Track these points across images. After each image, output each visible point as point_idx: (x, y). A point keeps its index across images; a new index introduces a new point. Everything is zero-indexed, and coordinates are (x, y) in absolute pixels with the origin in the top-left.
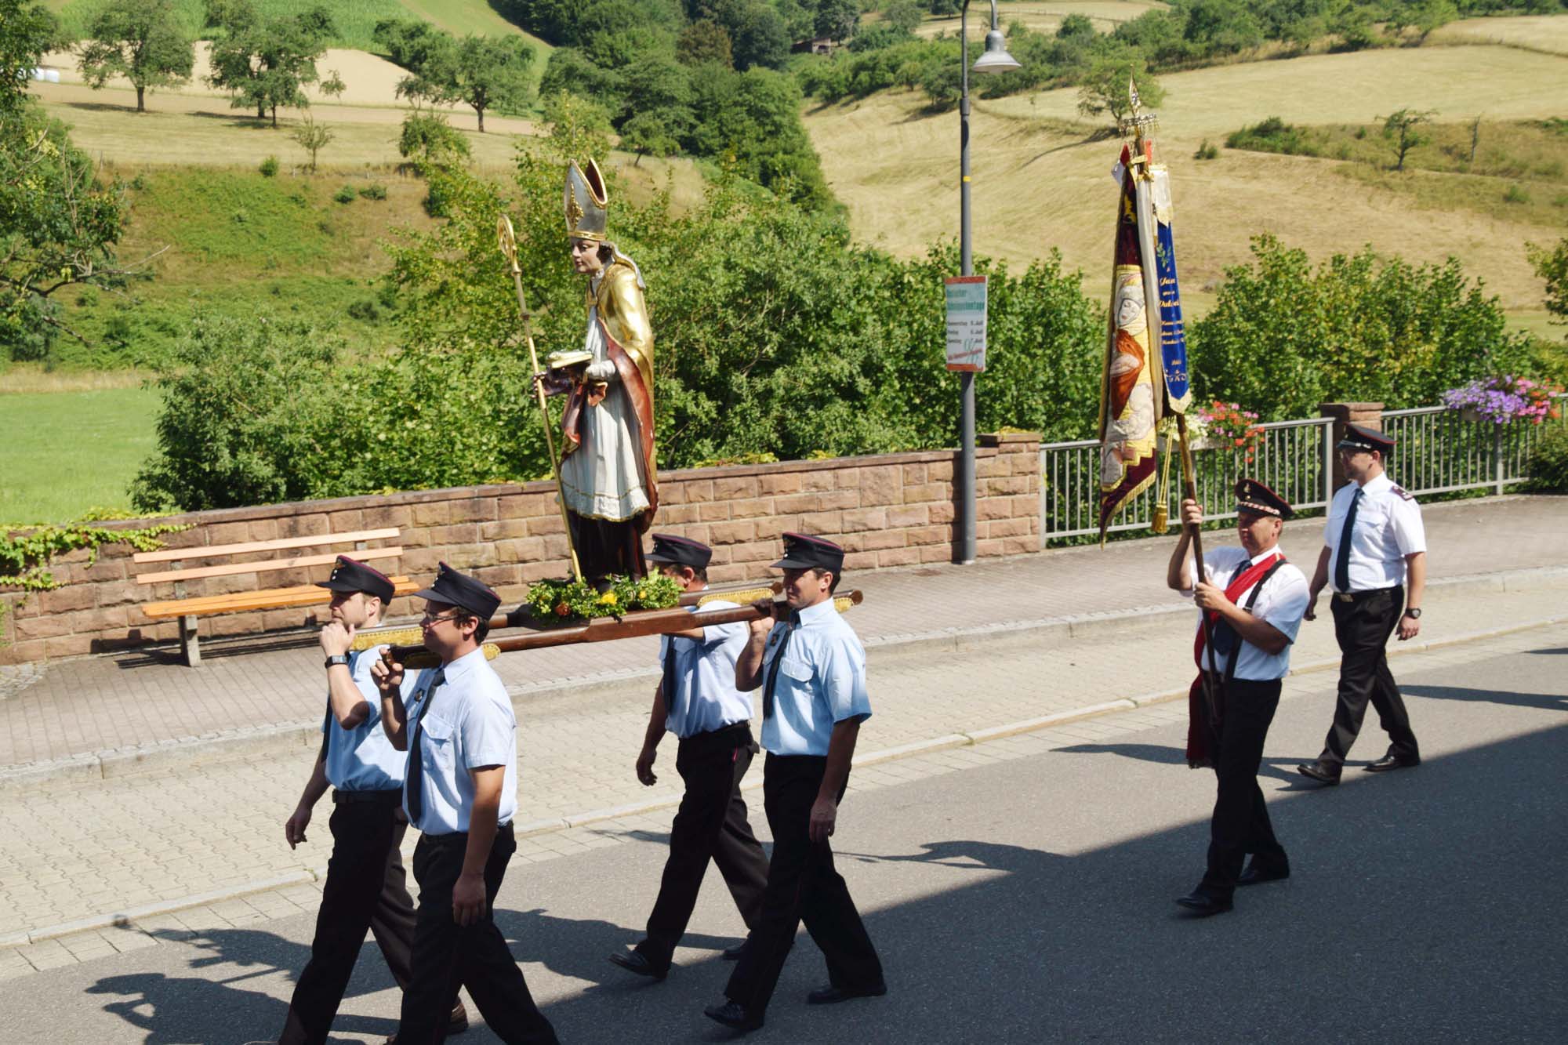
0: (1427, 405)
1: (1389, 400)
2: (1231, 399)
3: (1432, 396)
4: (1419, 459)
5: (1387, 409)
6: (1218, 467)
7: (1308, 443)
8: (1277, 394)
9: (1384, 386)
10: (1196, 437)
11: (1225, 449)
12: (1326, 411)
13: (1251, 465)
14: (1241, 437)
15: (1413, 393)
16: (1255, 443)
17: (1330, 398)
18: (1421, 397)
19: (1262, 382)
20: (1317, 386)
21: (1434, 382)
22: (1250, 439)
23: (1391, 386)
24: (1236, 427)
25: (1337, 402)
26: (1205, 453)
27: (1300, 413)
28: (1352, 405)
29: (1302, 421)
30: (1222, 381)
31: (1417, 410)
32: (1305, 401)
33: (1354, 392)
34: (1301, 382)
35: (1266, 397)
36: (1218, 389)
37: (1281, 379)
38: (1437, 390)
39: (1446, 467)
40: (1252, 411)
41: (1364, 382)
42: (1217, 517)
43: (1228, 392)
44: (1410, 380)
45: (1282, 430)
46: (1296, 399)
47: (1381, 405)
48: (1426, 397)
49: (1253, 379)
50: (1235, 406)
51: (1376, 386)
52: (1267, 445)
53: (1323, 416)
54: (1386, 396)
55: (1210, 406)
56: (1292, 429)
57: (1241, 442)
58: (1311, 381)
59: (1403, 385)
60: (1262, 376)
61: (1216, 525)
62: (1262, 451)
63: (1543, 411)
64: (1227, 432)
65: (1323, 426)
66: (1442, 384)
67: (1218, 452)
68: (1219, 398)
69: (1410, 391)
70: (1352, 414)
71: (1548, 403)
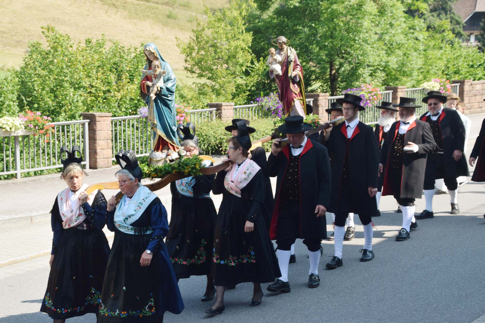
0: (133, 114)
1: (115, 112)
2: (37, 110)
3: (135, 110)
4: (129, 141)
5: (115, 116)
6: (32, 144)
7: (77, 133)
8: (61, 107)
9: (113, 105)
10: (19, 129)
11: (34, 135)
12: (85, 117)
13: (48, 143)
14: (42, 129)
15: (127, 109)
16: (50, 132)
17: (88, 110)
18: (130, 111)
19: (53, 101)
20: (80, 104)
21: (136, 104)
22: (47, 130)
23: (116, 104)
24: (39, 124)
25: (91, 112)
26: (24, 137)
27: (73, 117)
28: (97, 114)
29: (74, 121)
30: (32, 100)
31: (129, 117)
32: (75, 111)
33: (99, 108)
34: (73, 102)
35: (55, 109)
36: (30, 104)
37: (62, 100)
38: (138, 107)
39: (142, 145)
40: (48, 116)
41: (104, 103)
42: (32, 170)
43: (36, 106)
44: (125, 102)
45: (63, 126)
46: (71, 110)
47: (111, 114)
48: (132, 111)
49: (48, 99)
50: (39, 113)
51: (109, 104)
52: (56, 133)
53: (83, 119)
54: (114, 110)
55: (26, 112)
56: (68, 126)
57: (42, 132)
58: (77, 101)
59: (122, 104)
60: (53, 98)
61: (32, 173)
62: (53, 137)
63: (182, 119)
64: (35, 127)
65: (83, 125)
66: (140, 105)
67: (31, 136)
68: (31, 109)
69: (125, 108)
70: (97, 119)
71: (185, 114)
